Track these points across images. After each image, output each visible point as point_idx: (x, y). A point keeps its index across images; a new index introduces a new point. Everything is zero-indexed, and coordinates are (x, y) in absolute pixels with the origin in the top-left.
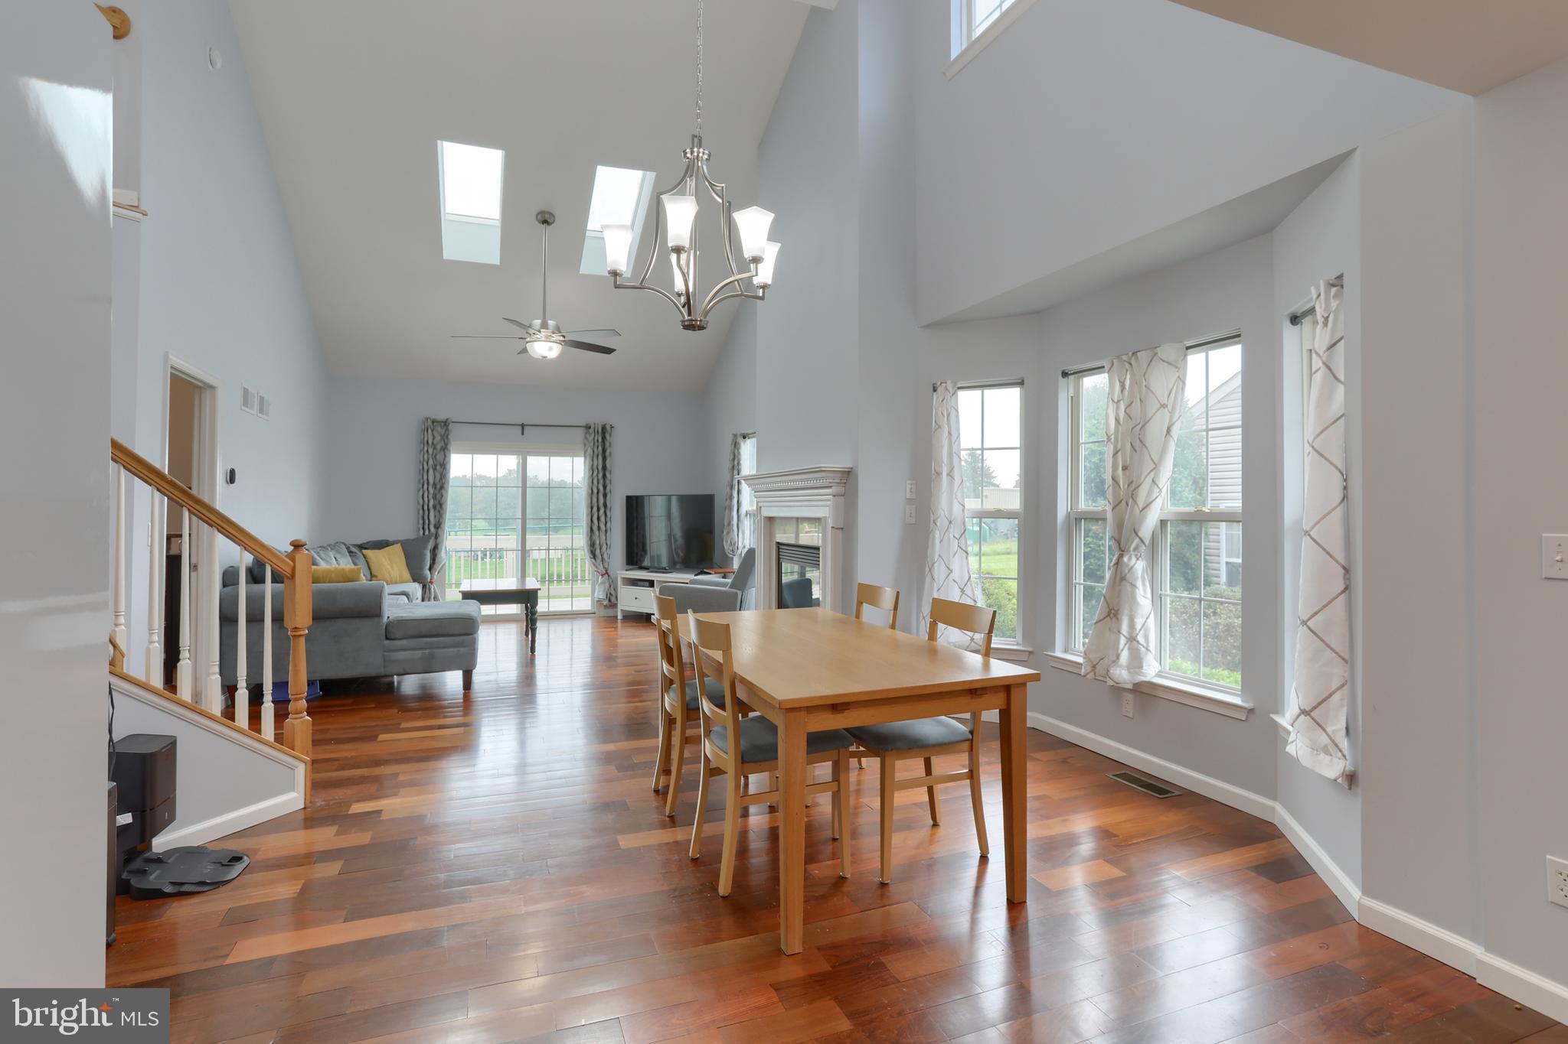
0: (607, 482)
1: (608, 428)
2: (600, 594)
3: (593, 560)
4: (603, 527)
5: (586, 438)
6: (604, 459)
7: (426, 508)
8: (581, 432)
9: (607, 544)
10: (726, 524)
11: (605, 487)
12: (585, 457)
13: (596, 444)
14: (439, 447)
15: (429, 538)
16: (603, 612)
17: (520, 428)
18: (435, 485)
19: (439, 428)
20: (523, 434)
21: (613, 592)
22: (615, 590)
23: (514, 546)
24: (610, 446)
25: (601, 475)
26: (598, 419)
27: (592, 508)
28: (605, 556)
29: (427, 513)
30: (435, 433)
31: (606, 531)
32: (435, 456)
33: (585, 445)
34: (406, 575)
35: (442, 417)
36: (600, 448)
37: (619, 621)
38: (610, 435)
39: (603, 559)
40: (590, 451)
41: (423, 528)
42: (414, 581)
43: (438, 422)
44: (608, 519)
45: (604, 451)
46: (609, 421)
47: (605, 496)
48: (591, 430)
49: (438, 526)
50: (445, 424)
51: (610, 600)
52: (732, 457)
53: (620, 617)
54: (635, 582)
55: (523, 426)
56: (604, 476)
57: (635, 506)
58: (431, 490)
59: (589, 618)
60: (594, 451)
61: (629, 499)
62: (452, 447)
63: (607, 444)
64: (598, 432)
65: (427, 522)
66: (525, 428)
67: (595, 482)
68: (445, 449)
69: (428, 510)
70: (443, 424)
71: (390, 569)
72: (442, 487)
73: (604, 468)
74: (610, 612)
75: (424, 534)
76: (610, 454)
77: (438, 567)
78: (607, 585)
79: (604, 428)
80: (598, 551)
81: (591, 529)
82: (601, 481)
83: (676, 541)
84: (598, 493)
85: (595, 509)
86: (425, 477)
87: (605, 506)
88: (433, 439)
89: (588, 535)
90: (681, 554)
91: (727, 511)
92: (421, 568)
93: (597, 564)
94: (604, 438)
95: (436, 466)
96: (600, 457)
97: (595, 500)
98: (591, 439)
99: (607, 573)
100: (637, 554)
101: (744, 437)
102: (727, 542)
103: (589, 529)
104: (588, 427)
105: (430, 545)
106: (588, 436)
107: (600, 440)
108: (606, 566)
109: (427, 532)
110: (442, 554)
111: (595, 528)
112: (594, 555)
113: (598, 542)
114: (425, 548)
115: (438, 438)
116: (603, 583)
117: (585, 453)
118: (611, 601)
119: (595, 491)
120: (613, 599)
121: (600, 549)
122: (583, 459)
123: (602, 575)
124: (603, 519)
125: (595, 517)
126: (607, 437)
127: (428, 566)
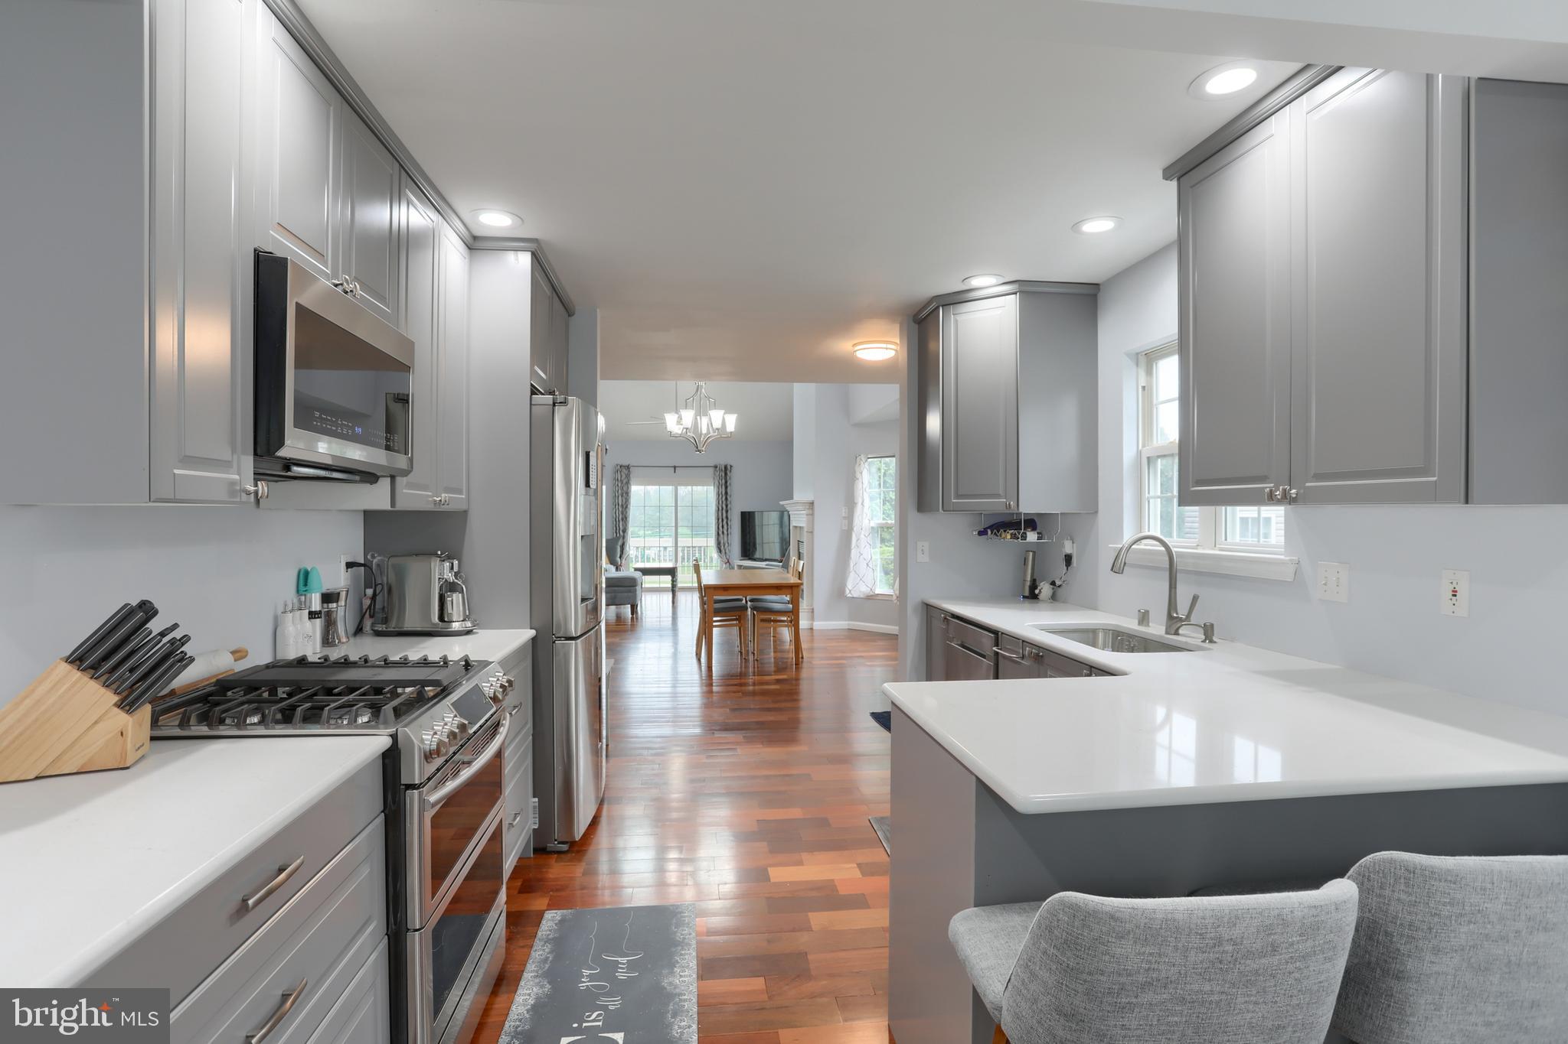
0: (728, 502)
1: (729, 467)
3: (719, 553)
4: (725, 532)
5: (715, 474)
6: (726, 488)
7: (617, 520)
8: (712, 470)
9: (728, 543)
11: (727, 506)
12: (714, 486)
13: (721, 477)
14: (624, 482)
15: (619, 538)
17: (673, 468)
18: (622, 505)
19: (624, 471)
20: (675, 472)
23: (671, 545)
24: (730, 479)
25: (724, 498)
26: (722, 461)
27: (718, 520)
28: (727, 551)
30: (622, 473)
31: (728, 534)
32: (623, 487)
33: (714, 478)
35: (625, 463)
36: (723, 481)
38: (730, 471)
39: (725, 553)
40: (717, 482)
41: (616, 532)
43: (624, 466)
44: (729, 527)
45: (726, 482)
46: (729, 462)
47: (727, 512)
48: (718, 469)
49: (624, 531)
50: (628, 467)
55: (675, 467)
56: (726, 499)
57: (747, 519)
58: (620, 509)
60: (719, 482)
61: (743, 514)
62: (631, 482)
63: (728, 477)
64: (722, 468)
65: (618, 529)
67: (720, 502)
68: (628, 483)
69: (619, 521)
70: (626, 467)
72: (627, 507)
73: (726, 493)
75: (617, 536)
76: (730, 484)
77: (625, 556)
78: (727, 567)
79: (726, 467)
80: (722, 548)
81: (718, 533)
82: (724, 502)
84: (722, 509)
85: (720, 520)
86: (617, 501)
87: (727, 518)
88: (621, 477)
89: (716, 537)
92: (616, 557)
93: (722, 556)
94: (726, 474)
95: (623, 494)
96: (723, 487)
97: (720, 514)
98: (717, 474)
99: (728, 562)
100: (749, 548)
103: (716, 534)
104: (716, 467)
105: (620, 543)
106: (715, 472)
107: (723, 474)
108: (728, 556)
109: (619, 535)
110: (627, 548)
111: (720, 533)
112: (720, 551)
113: (722, 542)
114: (617, 544)
115: (624, 476)
117: (714, 483)
119: (720, 508)
121: (724, 546)
122: (712, 487)
123: (726, 563)
124: (725, 527)
125: (721, 525)
126: (728, 472)
127: (619, 556)
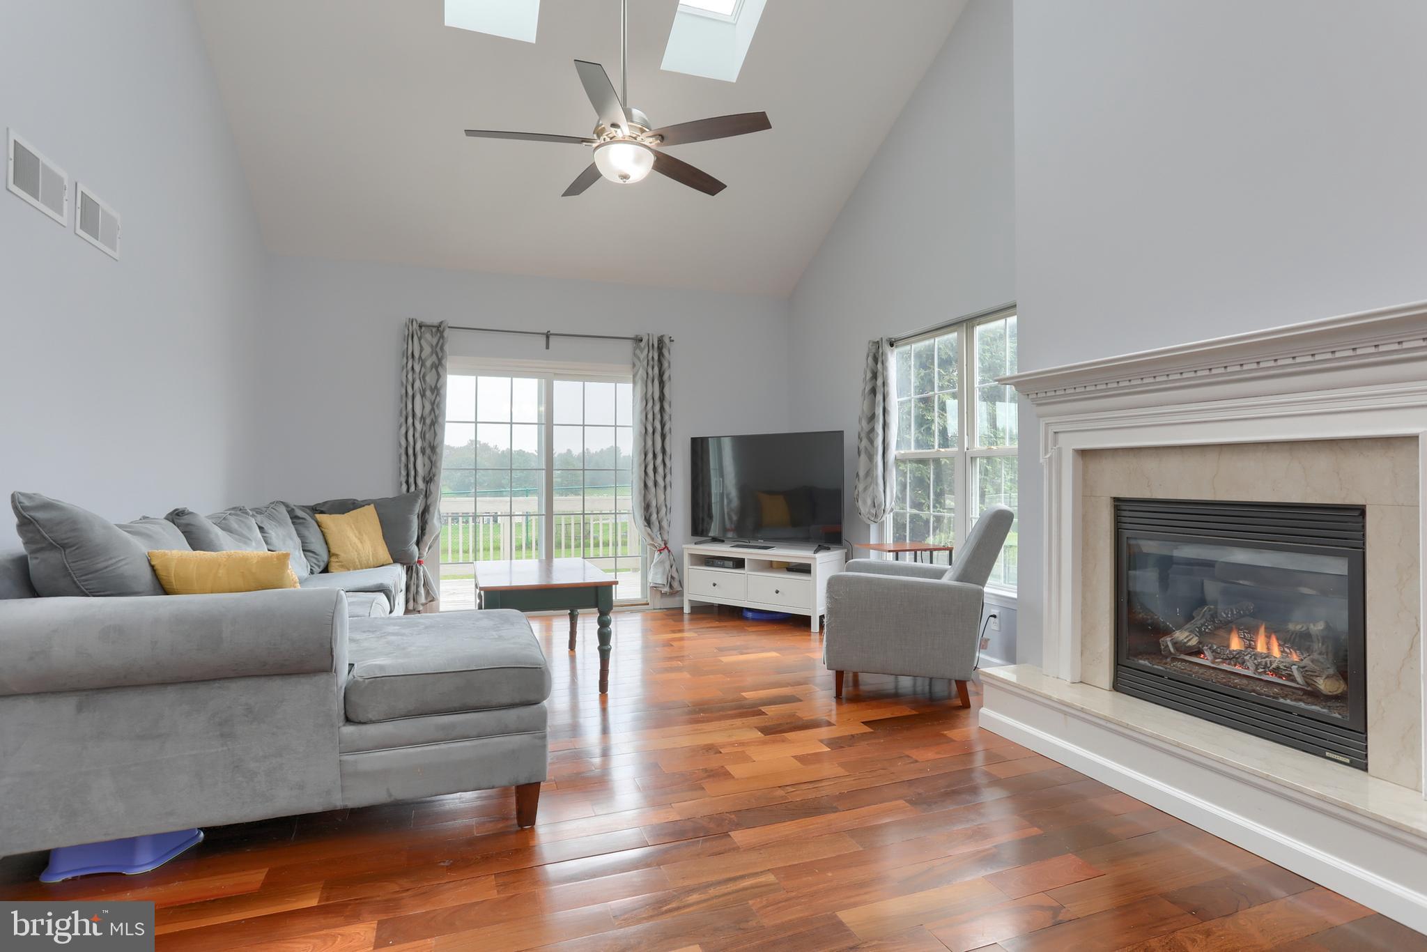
0: (666, 417)
1: (667, 340)
2: (657, 577)
3: (648, 529)
4: (661, 483)
5: (635, 355)
6: (662, 384)
7: (411, 452)
8: (629, 345)
9: (666, 506)
10: (862, 474)
11: (662, 426)
12: (634, 383)
13: (651, 363)
14: (428, 363)
15: (416, 496)
16: (659, 603)
17: (544, 339)
18: (423, 418)
19: (428, 336)
20: (547, 347)
21: (675, 575)
22: (680, 571)
23: (536, 511)
24: (669, 366)
25: (657, 408)
26: (651, 329)
27: (646, 455)
28: (665, 524)
29: (412, 459)
30: (424, 342)
31: (665, 487)
32: (424, 377)
33: (634, 365)
34: (384, 553)
35: (435, 321)
36: (656, 369)
37: (686, 617)
38: (669, 352)
39: (661, 528)
40: (641, 372)
41: (407, 482)
42: (395, 561)
43: (428, 326)
44: (668, 471)
45: (661, 375)
46: (667, 332)
47: (663, 437)
48: (643, 344)
49: (430, 479)
50: (439, 329)
51: (671, 586)
52: (869, 375)
53: (687, 610)
54: (710, 561)
55: (548, 336)
56: (662, 409)
57: (699, 447)
58: (418, 426)
59: (638, 611)
60: (647, 374)
61: (694, 441)
62: (449, 363)
63: (666, 365)
64: (653, 345)
65: (412, 473)
66: (552, 339)
67: (650, 416)
68: (438, 366)
69: (415, 455)
70: (434, 330)
71: (359, 545)
72: (433, 423)
73: (662, 398)
74: (672, 603)
75: (408, 490)
76: (670, 377)
77: (428, 539)
78: (667, 565)
79: (661, 340)
80: (654, 517)
81: (646, 485)
82: (658, 416)
84: (654, 433)
85: (650, 456)
86: (410, 406)
87: (664, 451)
88: (421, 351)
89: (640, 493)
91: (863, 456)
92: (406, 542)
93: (654, 536)
94: (661, 354)
95: (424, 391)
96: (656, 383)
97: (650, 443)
98: (643, 356)
99: (666, 547)
100: (703, 519)
101: (892, 345)
102: (865, 502)
103: (643, 485)
104: (638, 340)
105: (418, 508)
106: (638, 352)
107: (656, 358)
108: (666, 537)
109: (412, 489)
110: (434, 521)
111: (650, 484)
112: (648, 521)
113: (654, 504)
114: (411, 511)
115: (427, 350)
116: (661, 562)
117: (634, 376)
118: (673, 587)
119: (650, 430)
120: (676, 585)
121: (658, 513)
122: (631, 385)
123: (660, 551)
124: (660, 470)
125: (650, 467)
126: (665, 352)
127: (415, 539)
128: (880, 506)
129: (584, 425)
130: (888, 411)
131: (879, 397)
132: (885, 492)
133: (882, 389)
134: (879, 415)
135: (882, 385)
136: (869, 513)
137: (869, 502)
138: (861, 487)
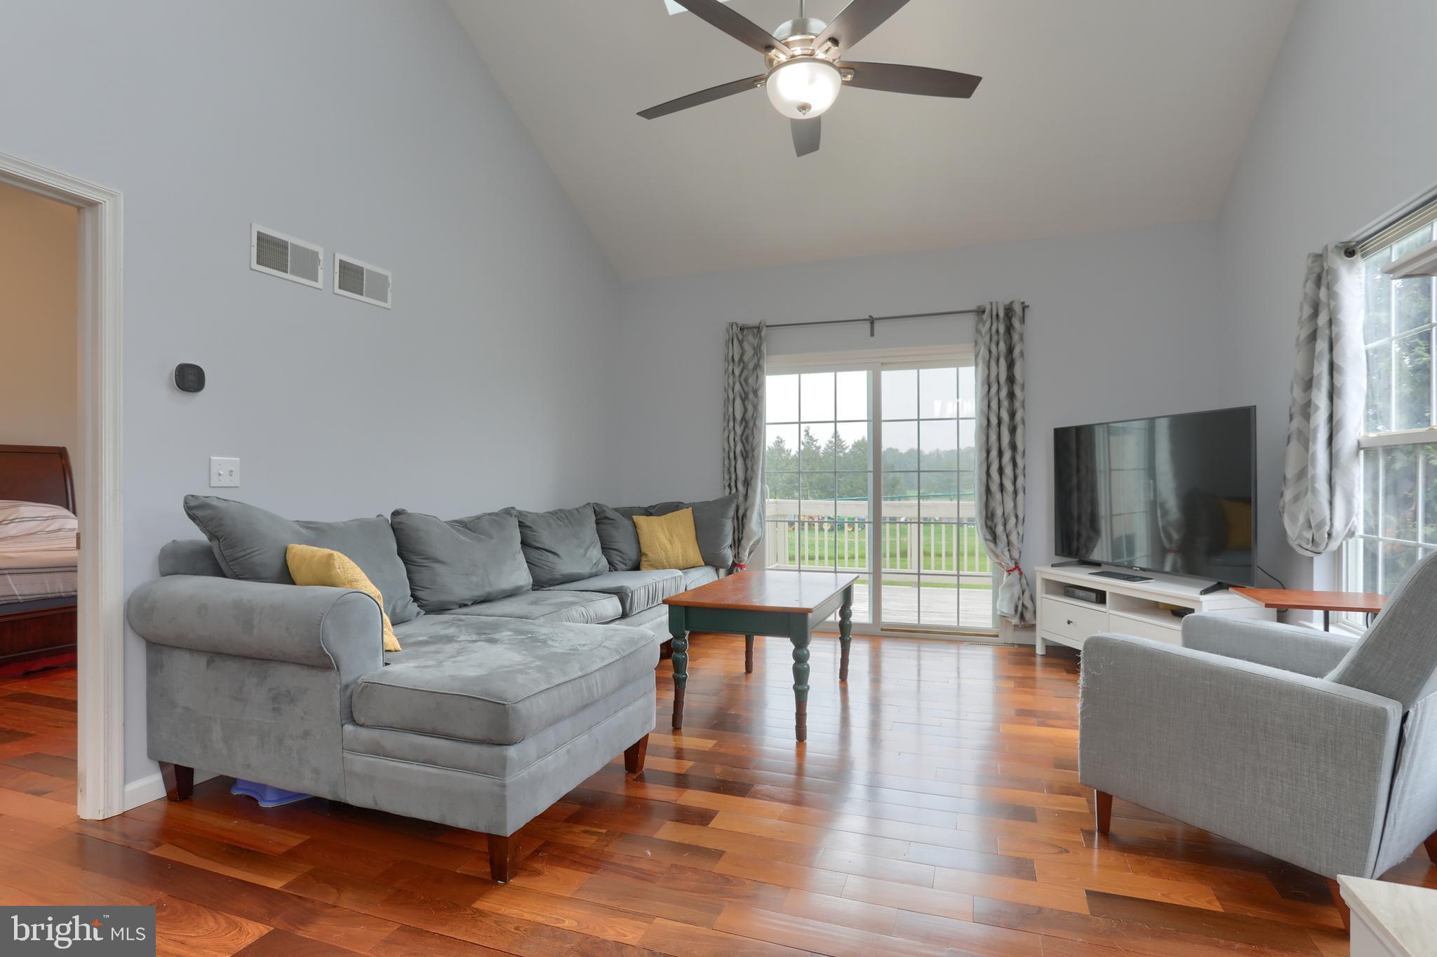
0: (1017, 404)
1: (1017, 308)
2: (1006, 607)
3: (992, 545)
4: (1009, 486)
5: (978, 331)
6: (1011, 366)
7: (732, 455)
8: (970, 320)
9: (1017, 517)
10: (1290, 473)
11: (1012, 415)
12: (976, 365)
13: (995, 338)
14: (752, 366)
15: (736, 500)
16: (1011, 637)
17: (867, 325)
18: (745, 421)
19: (751, 338)
20: (872, 335)
21: (1028, 604)
22: (1033, 599)
24: (1022, 341)
25: (1004, 393)
26: (1002, 298)
27: (988, 452)
28: (1014, 538)
29: (733, 463)
30: (746, 345)
31: (1015, 492)
32: (746, 380)
33: (976, 343)
34: (694, 554)
35: (755, 321)
36: (1002, 346)
37: (1039, 660)
38: (1023, 321)
39: (1009, 543)
40: (983, 351)
41: (729, 486)
42: (707, 564)
43: (748, 328)
44: (1019, 471)
45: (1010, 350)
46: (1020, 298)
47: (1013, 430)
48: (985, 316)
49: (747, 483)
50: (758, 328)
51: (1022, 617)
52: (1308, 310)
53: (1040, 650)
54: (1069, 590)
55: (872, 321)
56: (1011, 395)
57: (1073, 446)
58: (738, 429)
59: (987, 644)
60: (990, 352)
61: (1061, 436)
62: (766, 363)
63: (1016, 337)
64: (997, 315)
65: (733, 477)
66: (877, 324)
67: (994, 404)
68: (758, 366)
69: (735, 458)
70: (755, 331)
71: (668, 546)
72: (754, 426)
73: (1011, 380)
74: (1023, 638)
75: (730, 493)
76: (1022, 354)
78: (1017, 590)
79: (1009, 311)
80: (1000, 529)
81: (988, 491)
82: (1005, 404)
83: (1165, 513)
84: (999, 424)
85: (994, 453)
86: (731, 410)
87: (1013, 447)
88: (742, 354)
89: (980, 498)
90: (1176, 536)
92: (718, 544)
93: (998, 551)
94: (1009, 328)
95: (746, 394)
96: (1003, 362)
97: (993, 437)
98: (984, 330)
99: (1017, 567)
100: (1079, 535)
101: (1350, 253)
102: (1294, 519)
103: (983, 489)
104: (980, 312)
106: (981, 325)
107: (1002, 330)
108: (1016, 555)
109: (734, 491)
111: (995, 487)
112: (993, 535)
113: (999, 512)
115: (749, 352)
116: (1010, 585)
117: (977, 356)
118: (1024, 617)
119: (994, 421)
120: (1028, 616)
121: (1005, 525)
122: (973, 369)
123: (1009, 571)
124: (1008, 470)
125: (995, 467)
126: (1016, 323)
127: (729, 541)
128: (1320, 525)
129: (919, 420)
130: (1339, 366)
131: (1322, 345)
132: (1331, 503)
133: (1327, 332)
134: (1320, 374)
135: (1326, 326)
136: (1300, 537)
137: (1302, 519)
138: (1289, 495)
